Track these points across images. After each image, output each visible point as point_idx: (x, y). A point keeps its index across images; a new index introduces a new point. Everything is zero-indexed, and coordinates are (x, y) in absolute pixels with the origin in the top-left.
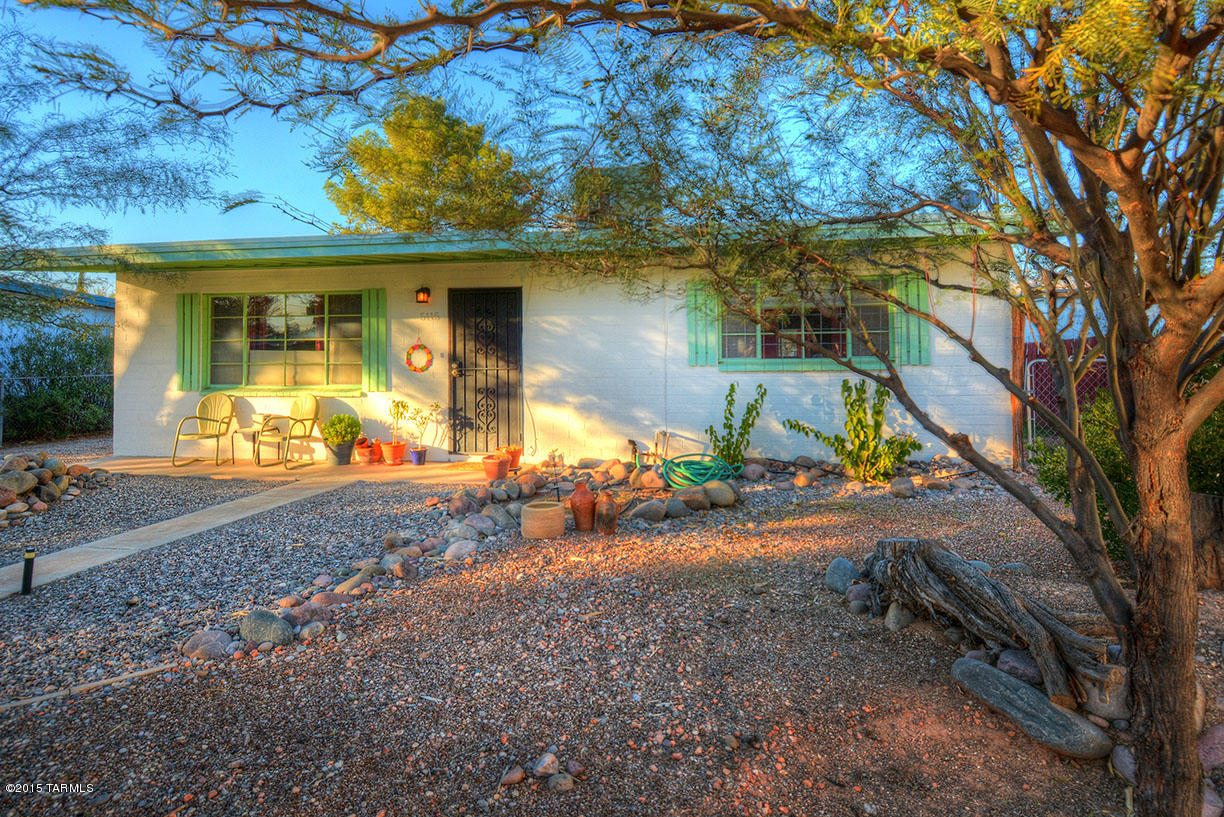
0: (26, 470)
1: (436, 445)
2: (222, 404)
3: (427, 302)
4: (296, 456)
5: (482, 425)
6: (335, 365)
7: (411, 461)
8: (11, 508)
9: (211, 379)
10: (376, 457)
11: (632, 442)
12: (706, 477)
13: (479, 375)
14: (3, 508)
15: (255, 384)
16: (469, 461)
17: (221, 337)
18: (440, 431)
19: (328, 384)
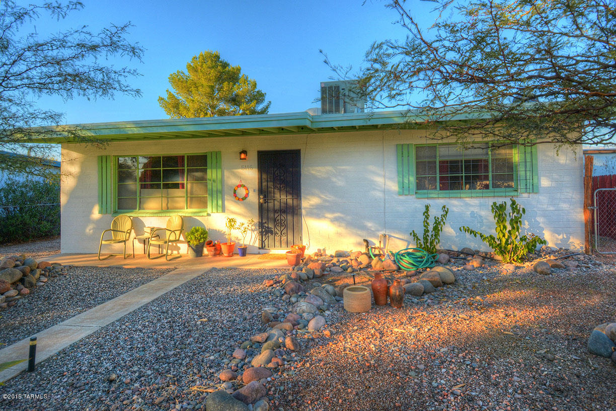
0: (14, 267)
1: (251, 244)
2: (125, 222)
3: (245, 159)
4: (169, 252)
5: (278, 232)
6: (190, 197)
7: (238, 254)
8: (8, 294)
9: (118, 207)
10: (218, 252)
11: (366, 241)
12: (423, 263)
13: (276, 202)
14: (2, 294)
15: (144, 209)
16: (271, 253)
17: (123, 182)
18: (254, 236)
19: (187, 208)
